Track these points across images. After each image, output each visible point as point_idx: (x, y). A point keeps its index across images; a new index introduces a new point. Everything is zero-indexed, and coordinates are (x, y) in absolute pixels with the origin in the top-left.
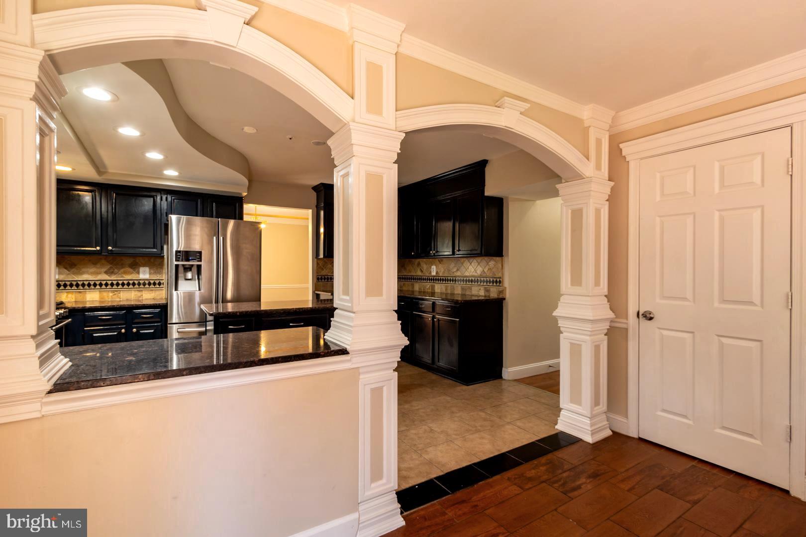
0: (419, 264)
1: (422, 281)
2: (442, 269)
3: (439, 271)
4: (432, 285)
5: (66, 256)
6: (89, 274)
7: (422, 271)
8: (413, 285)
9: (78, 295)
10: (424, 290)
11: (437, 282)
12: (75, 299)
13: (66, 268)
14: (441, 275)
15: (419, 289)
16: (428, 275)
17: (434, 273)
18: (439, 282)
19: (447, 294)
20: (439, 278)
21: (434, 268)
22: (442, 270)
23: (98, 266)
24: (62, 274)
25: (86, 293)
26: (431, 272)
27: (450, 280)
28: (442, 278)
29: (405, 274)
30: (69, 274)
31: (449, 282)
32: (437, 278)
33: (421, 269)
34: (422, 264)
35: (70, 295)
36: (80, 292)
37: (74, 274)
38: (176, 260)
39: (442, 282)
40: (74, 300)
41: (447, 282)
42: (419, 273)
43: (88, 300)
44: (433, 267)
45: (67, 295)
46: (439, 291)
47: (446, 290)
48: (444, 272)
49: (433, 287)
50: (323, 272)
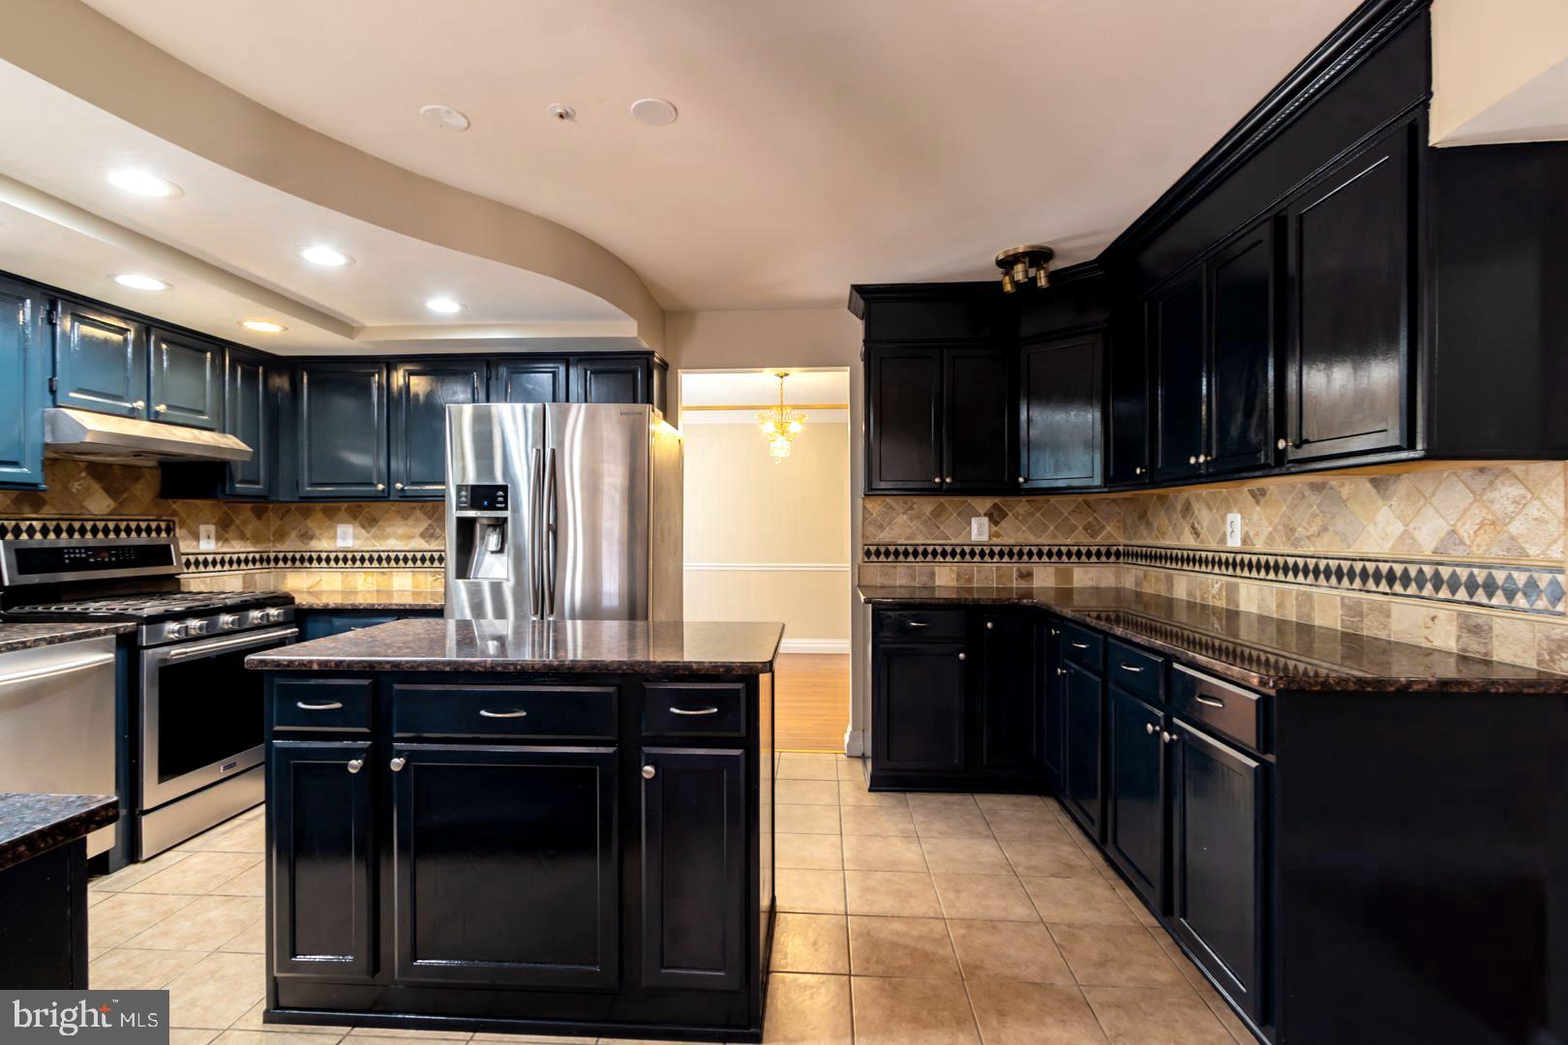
0: (1187, 508)
1: (1197, 568)
2: (1264, 523)
3: (1251, 534)
4: (1229, 584)
5: (363, 504)
6: (397, 539)
7: (1196, 533)
8: (1170, 580)
9: (381, 578)
10: (1202, 598)
11: (1246, 573)
12: (378, 586)
13: (364, 527)
14: (1259, 547)
15: (1190, 593)
16: (1214, 546)
17: (1234, 542)
18: (1254, 574)
19: (1284, 622)
20: (1254, 559)
21: (1235, 518)
22: (1267, 529)
23: (411, 522)
24: (358, 538)
25: (392, 575)
26: (1223, 540)
27: (1296, 569)
28: (1263, 559)
29: (1149, 542)
30: (367, 538)
31: (1290, 577)
32: (1247, 558)
33: (1193, 527)
34: (1196, 507)
35: (370, 579)
36: (383, 573)
37: (375, 537)
38: (459, 508)
39: (1263, 574)
40: (375, 589)
41: (1281, 577)
42: (1189, 541)
43: (395, 588)
44: (1230, 517)
45: (365, 579)
46: (1254, 610)
47: (1280, 605)
48: (1270, 539)
49: (1232, 592)
50: (884, 534)
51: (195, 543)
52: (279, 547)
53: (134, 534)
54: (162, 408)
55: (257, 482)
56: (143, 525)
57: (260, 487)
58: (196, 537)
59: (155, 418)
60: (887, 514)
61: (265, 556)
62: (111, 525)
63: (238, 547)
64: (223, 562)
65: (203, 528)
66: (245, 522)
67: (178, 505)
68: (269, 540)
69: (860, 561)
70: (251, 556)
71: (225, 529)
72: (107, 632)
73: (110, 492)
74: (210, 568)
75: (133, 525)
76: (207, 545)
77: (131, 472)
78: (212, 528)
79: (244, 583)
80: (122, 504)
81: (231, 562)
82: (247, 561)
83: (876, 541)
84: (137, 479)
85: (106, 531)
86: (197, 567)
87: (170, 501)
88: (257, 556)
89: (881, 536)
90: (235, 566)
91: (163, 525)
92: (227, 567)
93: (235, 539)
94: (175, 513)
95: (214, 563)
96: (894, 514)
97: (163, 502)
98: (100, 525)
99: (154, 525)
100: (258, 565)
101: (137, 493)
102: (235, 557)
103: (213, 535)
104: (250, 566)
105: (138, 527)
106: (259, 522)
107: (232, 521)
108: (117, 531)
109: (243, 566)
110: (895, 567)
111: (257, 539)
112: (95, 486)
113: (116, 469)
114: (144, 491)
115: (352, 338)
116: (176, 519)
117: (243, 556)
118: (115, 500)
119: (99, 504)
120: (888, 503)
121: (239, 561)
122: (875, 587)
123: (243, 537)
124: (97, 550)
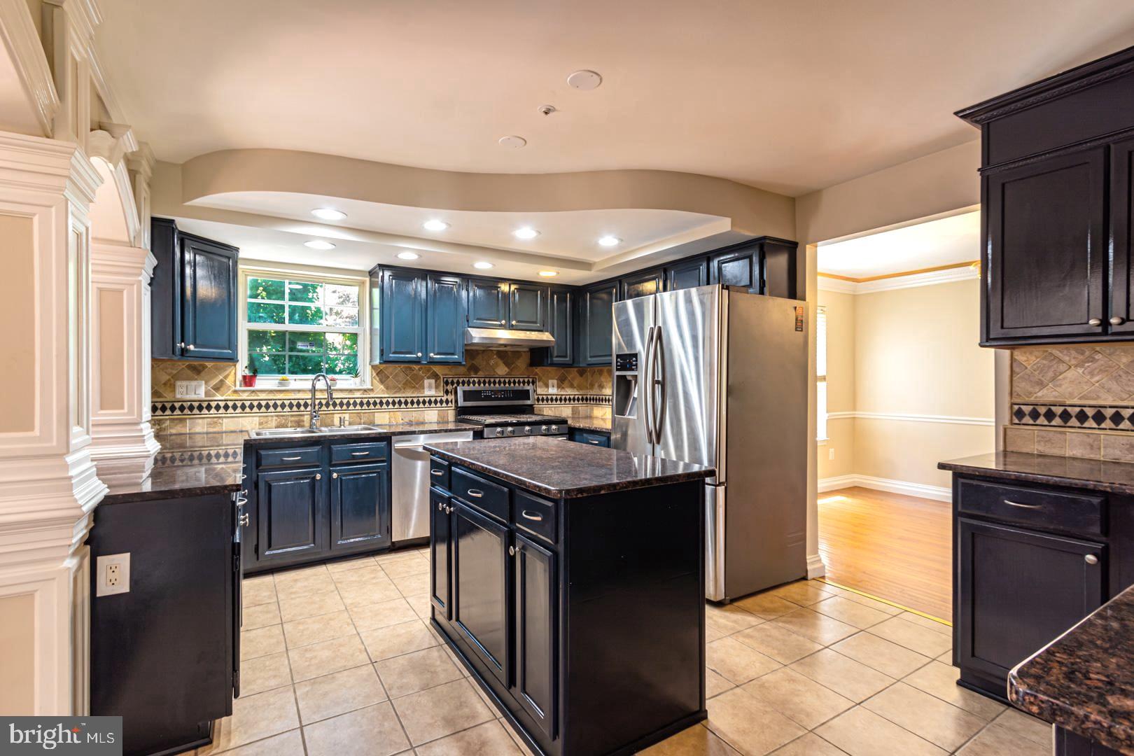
38: (617, 370)
50: (1045, 391)
51: (546, 389)
52: (592, 392)
53: (517, 385)
54: (514, 323)
55: (566, 357)
56: (521, 380)
57: (568, 359)
58: (547, 386)
59: (512, 328)
60: (1050, 367)
61: (585, 397)
62: (507, 380)
63: (569, 392)
64: (561, 400)
65: (550, 382)
66: (573, 379)
67: (538, 370)
68: (587, 388)
69: (1007, 422)
70: (576, 397)
71: (562, 383)
72: (469, 430)
73: (507, 364)
74: (554, 402)
75: (517, 380)
76: (553, 391)
77: (517, 354)
78: (555, 382)
79: (573, 411)
80: (511, 370)
81: (565, 400)
82: (574, 400)
83: (1032, 399)
84: (518, 358)
85: (505, 383)
86: (547, 402)
87: (534, 368)
88: (580, 397)
89: (1040, 394)
90: (567, 402)
91: (531, 380)
92: (563, 402)
93: (567, 387)
94: (536, 374)
95: (556, 400)
96: (1062, 367)
97: (531, 368)
98: (502, 380)
99: (526, 380)
100: (580, 402)
101: (519, 365)
102: (567, 397)
103: (556, 386)
104: (576, 402)
105: (519, 381)
106: (581, 378)
107: (566, 378)
108: (509, 383)
109: (572, 402)
110: (1064, 433)
111: (580, 388)
112: (500, 362)
113: (509, 353)
114: (522, 363)
115: (590, 270)
116: (537, 377)
117: (572, 397)
118: (509, 368)
119: (502, 370)
120: (1051, 354)
121: (570, 399)
122: (1032, 455)
123: (572, 386)
124: (495, 392)
